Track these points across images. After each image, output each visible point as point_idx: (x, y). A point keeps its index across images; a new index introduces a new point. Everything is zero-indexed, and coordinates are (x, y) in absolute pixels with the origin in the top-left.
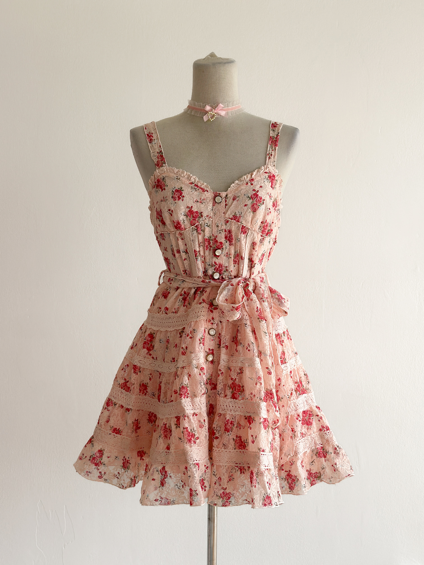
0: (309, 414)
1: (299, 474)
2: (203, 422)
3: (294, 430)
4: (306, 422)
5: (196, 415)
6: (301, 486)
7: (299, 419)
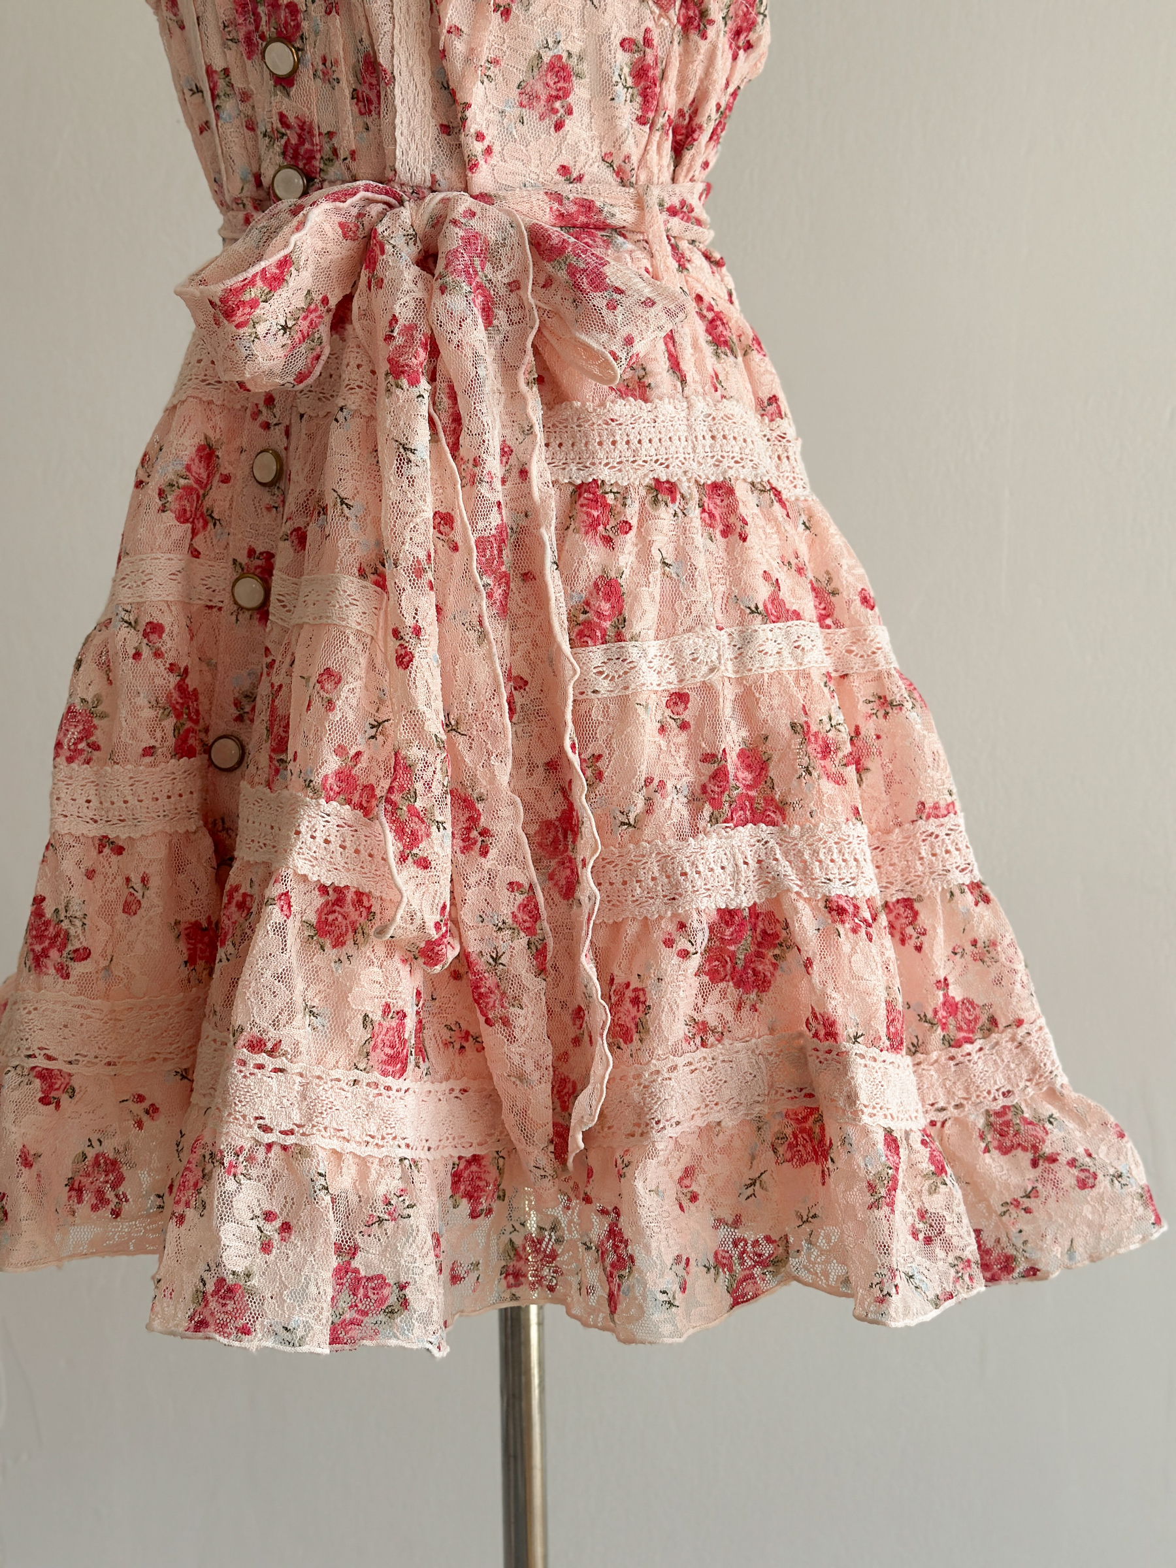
0: (764, 932)
1: (640, 1232)
2: (138, 885)
3: (642, 999)
4: (734, 968)
5: (119, 850)
6: (645, 1298)
7: (683, 944)
